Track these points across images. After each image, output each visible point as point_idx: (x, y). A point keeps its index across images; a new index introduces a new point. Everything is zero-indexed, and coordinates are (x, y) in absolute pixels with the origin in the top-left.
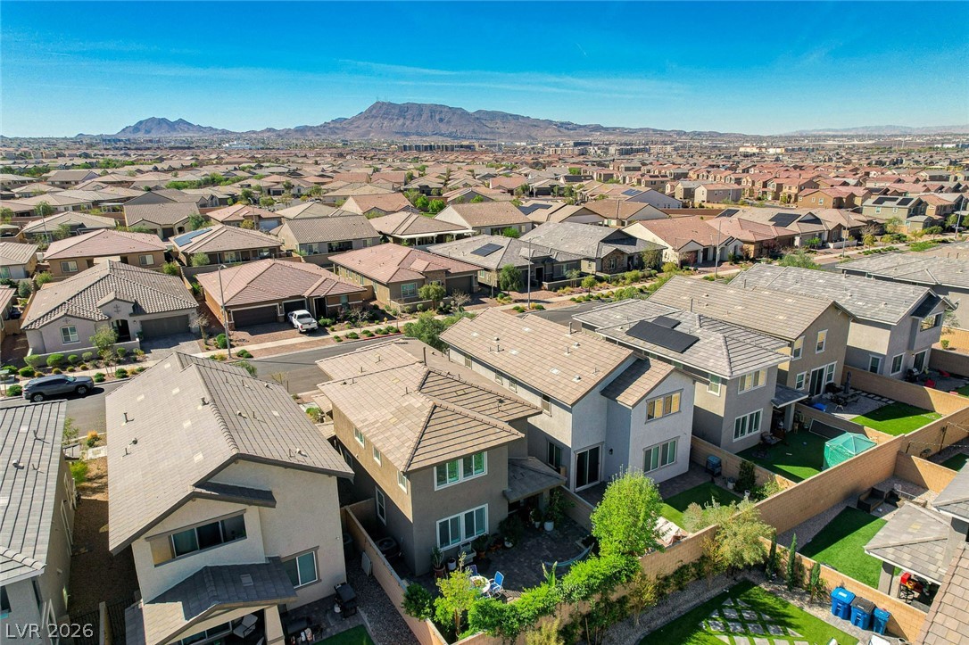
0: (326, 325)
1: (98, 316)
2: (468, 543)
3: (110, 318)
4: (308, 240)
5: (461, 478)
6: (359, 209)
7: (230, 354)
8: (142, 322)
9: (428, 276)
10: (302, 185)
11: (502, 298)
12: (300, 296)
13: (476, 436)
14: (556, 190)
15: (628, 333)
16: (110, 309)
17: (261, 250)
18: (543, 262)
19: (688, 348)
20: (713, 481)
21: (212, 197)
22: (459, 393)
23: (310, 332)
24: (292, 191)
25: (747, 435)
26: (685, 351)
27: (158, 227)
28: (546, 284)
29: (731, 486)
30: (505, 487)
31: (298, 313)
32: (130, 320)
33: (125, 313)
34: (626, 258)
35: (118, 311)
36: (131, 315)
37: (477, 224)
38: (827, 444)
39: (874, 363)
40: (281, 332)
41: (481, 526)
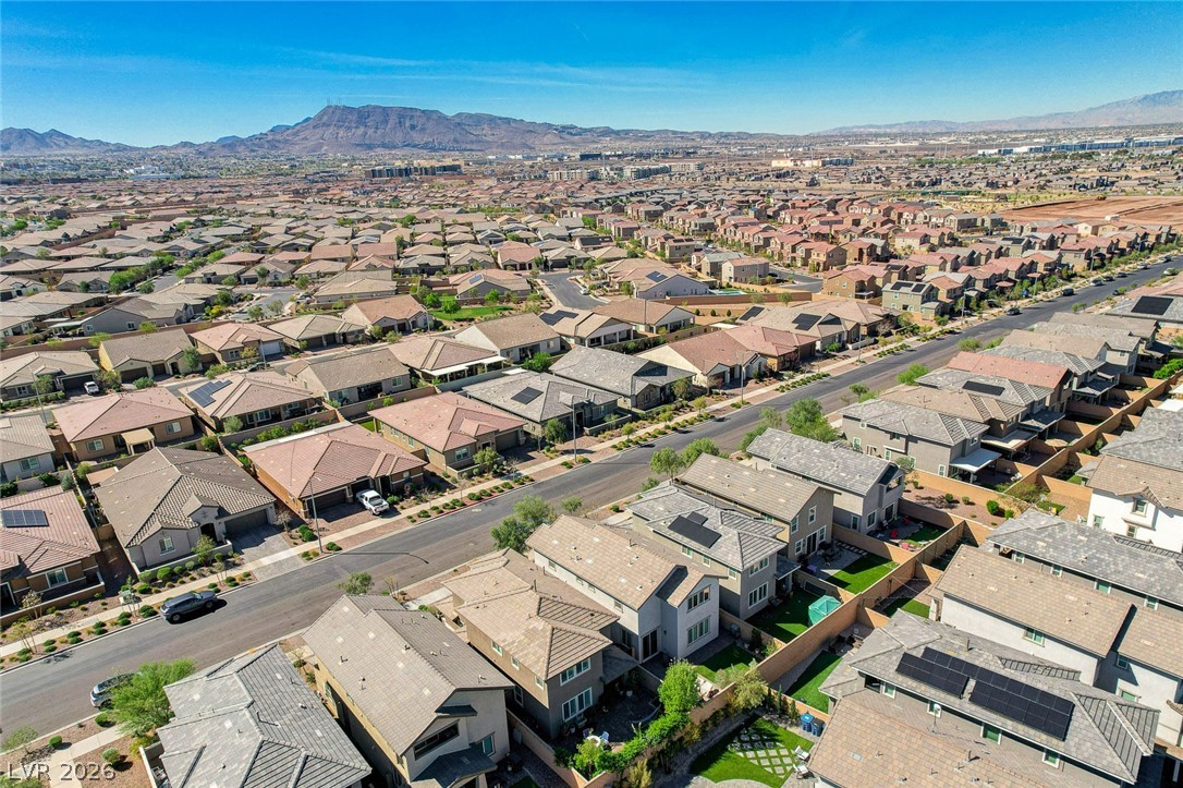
0: (395, 504)
1: (190, 524)
2: (581, 714)
3: (199, 524)
5: (576, 675)
6: (366, 319)
7: (321, 549)
8: (226, 522)
9: (479, 438)
11: (548, 450)
12: (366, 477)
14: (573, 261)
15: (670, 527)
16: (199, 516)
18: (583, 407)
19: (714, 543)
20: (735, 643)
24: (268, 280)
25: (758, 601)
26: (712, 545)
27: (148, 365)
28: (587, 430)
29: (746, 646)
30: (602, 674)
31: (367, 495)
32: (216, 523)
33: (211, 518)
34: (659, 390)
35: (205, 517)
36: (217, 518)
37: (505, 346)
38: (810, 607)
39: (854, 523)
40: (355, 515)
41: (588, 702)
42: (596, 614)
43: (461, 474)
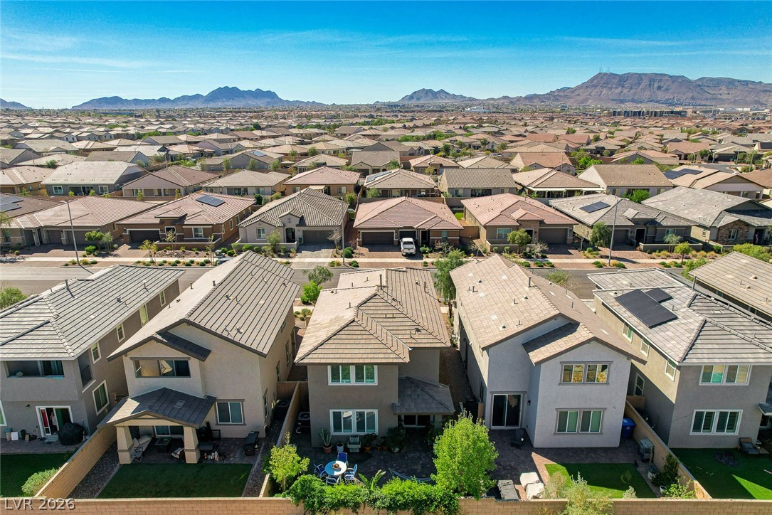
0: (425, 252)
1: (278, 223)
2: (357, 436)
3: (284, 226)
4: (456, 185)
5: (353, 381)
6: (522, 163)
7: (344, 262)
8: (304, 231)
9: (522, 223)
10: (496, 142)
11: (589, 252)
12: (412, 228)
13: (369, 351)
14: (739, 156)
15: (617, 299)
16: (286, 220)
17: (420, 190)
18: (645, 224)
19: (660, 324)
20: (636, 465)
21: (420, 148)
22: (388, 316)
23: (409, 256)
24: (487, 147)
25: (714, 433)
26: (655, 326)
27: (370, 168)
28: (642, 245)
29: (650, 475)
30: (395, 400)
31: (405, 240)
32: (296, 229)
33: (293, 224)
35: (290, 222)
36: (297, 225)
37: (613, 184)
40: (390, 253)
41: (372, 426)
42: (423, 332)
43: (492, 248)
